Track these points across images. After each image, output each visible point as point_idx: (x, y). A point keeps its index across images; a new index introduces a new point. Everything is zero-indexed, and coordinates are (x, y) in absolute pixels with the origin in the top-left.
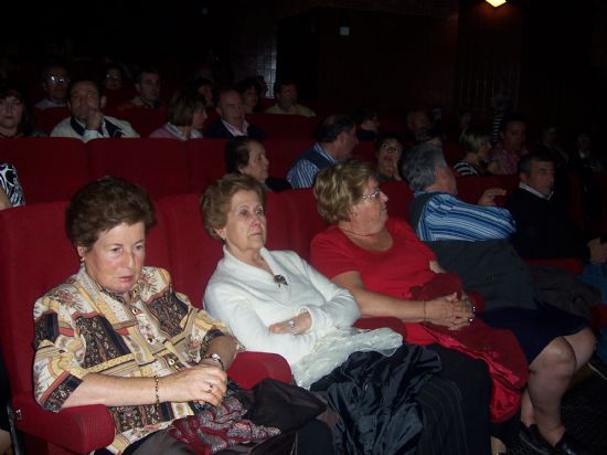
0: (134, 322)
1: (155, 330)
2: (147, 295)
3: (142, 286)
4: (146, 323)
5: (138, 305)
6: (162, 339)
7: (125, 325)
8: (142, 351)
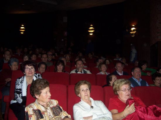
0: (46, 112)
1: (51, 114)
2: (51, 106)
3: (51, 104)
4: (49, 112)
5: (49, 108)
6: (53, 116)
7: (44, 112)
8: (46, 118)
